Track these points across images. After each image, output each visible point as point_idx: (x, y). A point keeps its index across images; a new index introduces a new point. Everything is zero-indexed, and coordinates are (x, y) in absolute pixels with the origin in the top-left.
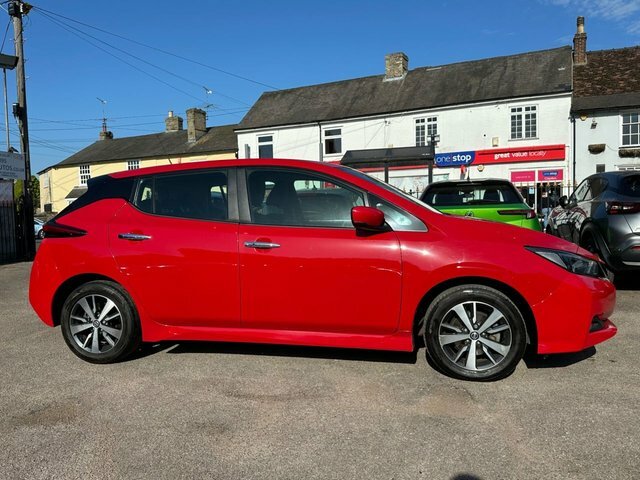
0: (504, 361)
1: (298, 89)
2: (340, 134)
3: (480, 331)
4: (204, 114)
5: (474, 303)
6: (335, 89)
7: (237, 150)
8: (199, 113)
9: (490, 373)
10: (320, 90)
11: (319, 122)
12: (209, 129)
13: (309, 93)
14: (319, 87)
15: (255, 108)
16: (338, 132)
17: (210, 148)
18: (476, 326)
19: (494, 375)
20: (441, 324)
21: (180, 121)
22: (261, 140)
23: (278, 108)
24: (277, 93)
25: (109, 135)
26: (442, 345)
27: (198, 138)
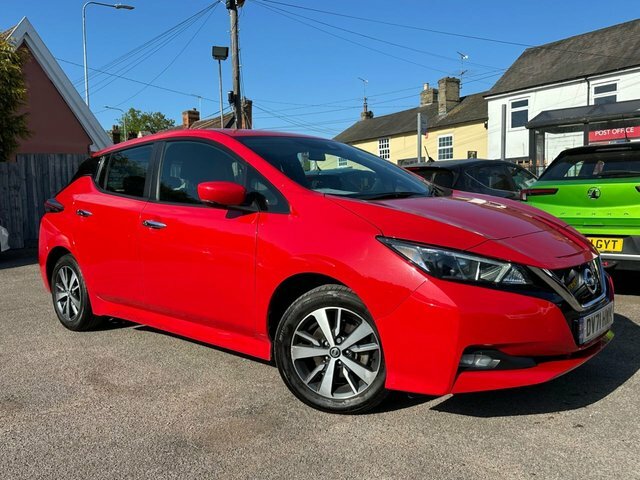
0: (367, 391)
1: (569, 39)
2: (615, 90)
3: (343, 347)
4: (458, 82)
5: (340, 309)
6: (618, 32)
7: (487, 119)
8: (453, 82)
9: (348, 404)
10: (596, 37)
11: (586, 78)
12: (462, 99)
13: (581, 43)
14: (595, 33)
15: (512, 70)
16: (613, 87)
17: (459, 119)
18: (339, 341)
19: (352, 408)
20: (296, 332)
21: (436, 93)
22: (514, 105)
23: (538, 66)
24: (542, 48)
25: (369, 115)
26: (293, 359)
27: (448, 110)
